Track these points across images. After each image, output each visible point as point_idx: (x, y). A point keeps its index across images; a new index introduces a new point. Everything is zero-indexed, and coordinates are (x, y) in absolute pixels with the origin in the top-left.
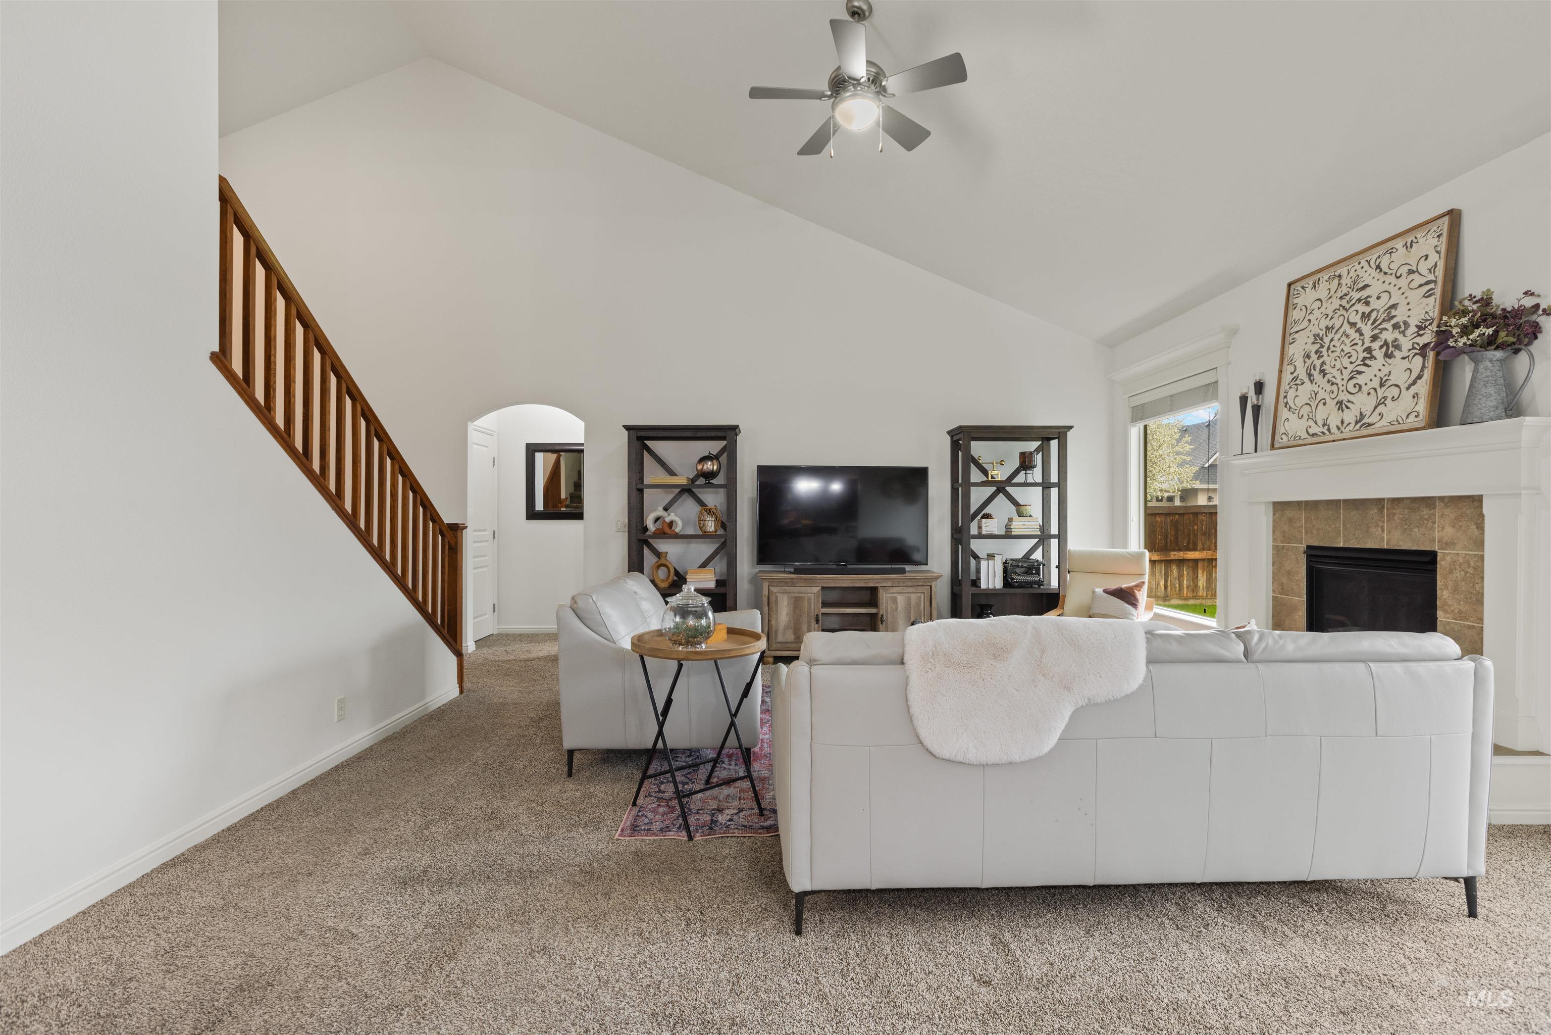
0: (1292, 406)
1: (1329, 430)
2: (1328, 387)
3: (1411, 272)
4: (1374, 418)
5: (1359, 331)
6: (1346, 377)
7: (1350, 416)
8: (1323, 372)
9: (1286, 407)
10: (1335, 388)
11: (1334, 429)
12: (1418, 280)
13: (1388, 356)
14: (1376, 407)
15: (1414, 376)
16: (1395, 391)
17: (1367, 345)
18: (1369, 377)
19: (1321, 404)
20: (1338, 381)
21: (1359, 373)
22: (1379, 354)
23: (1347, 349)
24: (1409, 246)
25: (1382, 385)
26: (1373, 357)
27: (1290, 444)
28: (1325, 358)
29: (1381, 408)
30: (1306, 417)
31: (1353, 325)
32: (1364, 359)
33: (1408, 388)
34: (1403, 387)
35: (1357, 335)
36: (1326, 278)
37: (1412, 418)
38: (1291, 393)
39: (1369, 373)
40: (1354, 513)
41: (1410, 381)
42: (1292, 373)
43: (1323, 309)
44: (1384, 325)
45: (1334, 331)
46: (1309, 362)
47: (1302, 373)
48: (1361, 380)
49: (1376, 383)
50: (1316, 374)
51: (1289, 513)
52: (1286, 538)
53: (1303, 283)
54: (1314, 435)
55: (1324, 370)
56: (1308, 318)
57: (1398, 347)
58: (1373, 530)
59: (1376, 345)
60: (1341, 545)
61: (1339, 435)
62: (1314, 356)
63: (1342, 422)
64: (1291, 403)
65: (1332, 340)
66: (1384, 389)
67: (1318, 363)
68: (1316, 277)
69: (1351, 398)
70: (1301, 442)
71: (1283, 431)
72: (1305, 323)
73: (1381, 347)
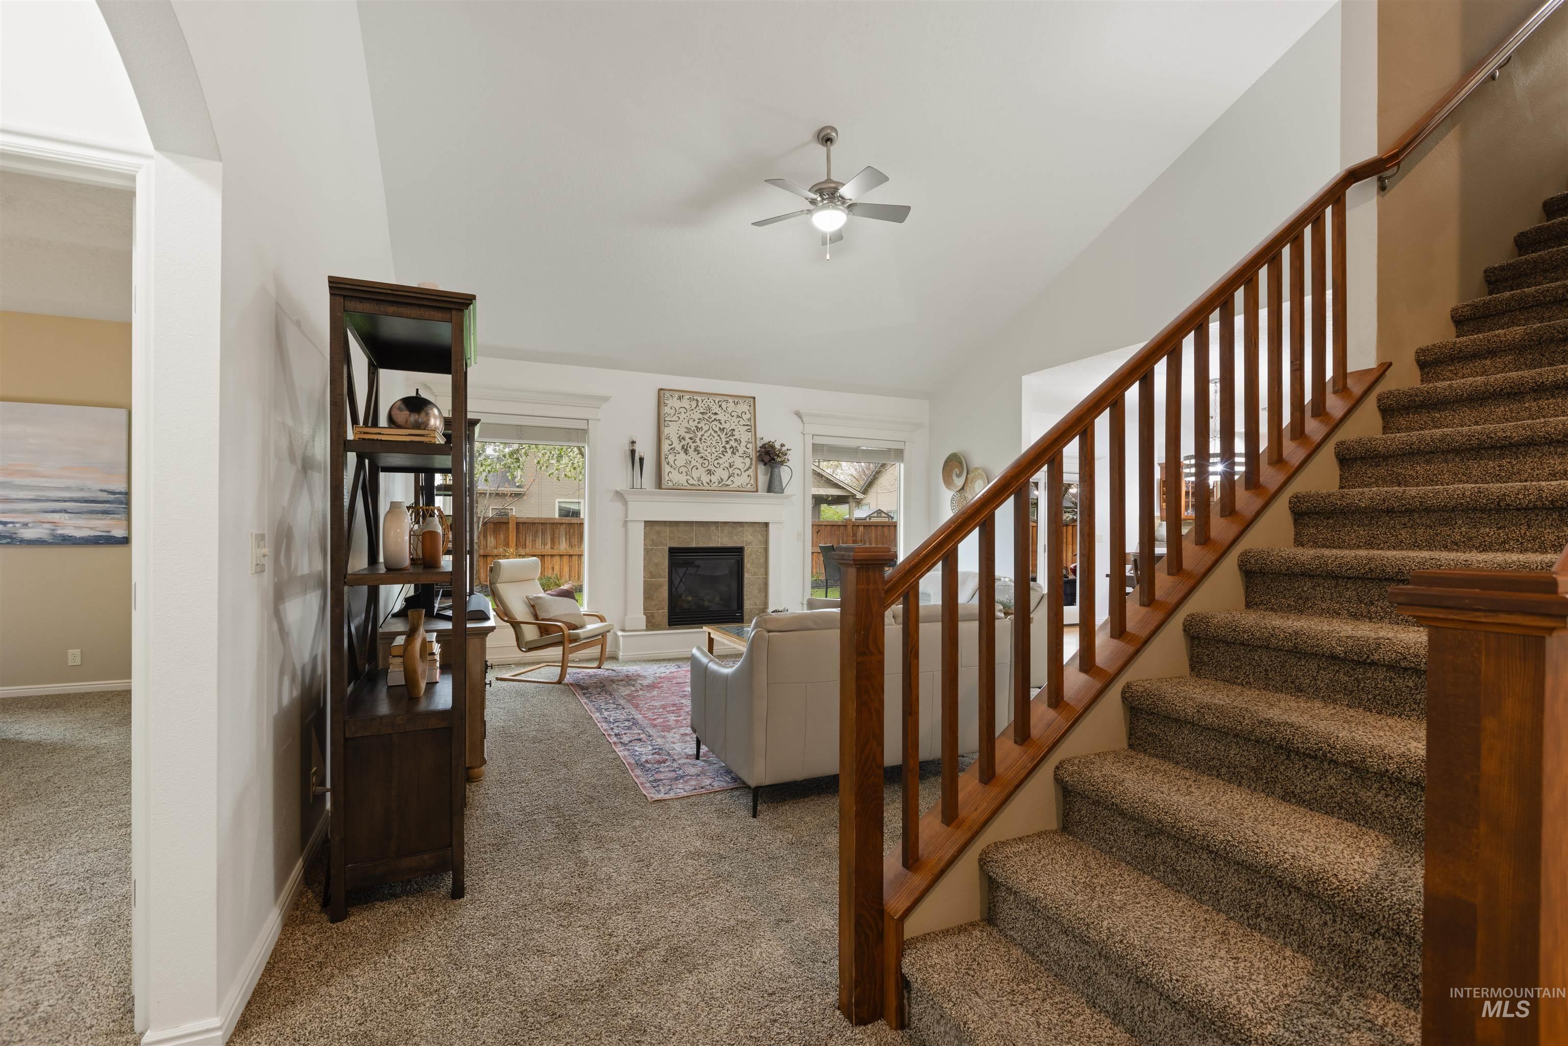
0: (673, 464)
1: (702, 484)
2: (701, 461)
3: (738, 416)
4: (729, 482)
5: (719, 435)
6: (714, 459)
7: (714, 478)
8: (696, 450)
9: (668, 464)
10: (706, 462)
11: (705, 484)
12: (742, 422)
13: (733, 453)
14: (729, 477)
15: (747, 467)
16: (737, 471)
17: (723, 445)
18: (725, 460)
19: (694, 468)
20: (709, 459)
21: (720, 458)
22: (729, 451)
23: (714, 444)
24: (736, 404)
25: (730, 467)
26: (726, 452)
27: (674, 487)
28: (698, 443)
29: (732, 478)
30: (684, 474)
31: (716, 432)
32: (723, 451)
33: (745, 471)
34: (743, 470)
35: (718, 438)
36: (687, 397)
37: (749, 486)
38: (671, 458)
39: (724, 459)
40: (702, 528)
41: (746, 468)
42: (670, 445)
43: (688, 414)
44: (731, 438)
45: (703, 431)
46: (683, 443)
47: (678, 448)
48: (720, 461)
49: (727, 465)
50: (691, 451)
51: (657, 528)
52: (654, 543)
53: (671, 393)
54: (692, 485)
55: (698, 451)
56: (677, 415)
57: (738, 450)
58: (713, 537)
59: (728, 446)
60: (694, 546)
61: (708, 487)
62: (688, 440)
63: (711, 481)
64: (672, 463)
65: (702, 435)
66: (732, 469)
67: (693, 445)
68: (681, 394)
69: (715, 469)
70: (683, 487)
71: (667, 478)
72: (675, 418)
73: (730, 448)
